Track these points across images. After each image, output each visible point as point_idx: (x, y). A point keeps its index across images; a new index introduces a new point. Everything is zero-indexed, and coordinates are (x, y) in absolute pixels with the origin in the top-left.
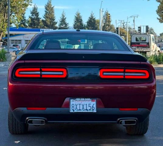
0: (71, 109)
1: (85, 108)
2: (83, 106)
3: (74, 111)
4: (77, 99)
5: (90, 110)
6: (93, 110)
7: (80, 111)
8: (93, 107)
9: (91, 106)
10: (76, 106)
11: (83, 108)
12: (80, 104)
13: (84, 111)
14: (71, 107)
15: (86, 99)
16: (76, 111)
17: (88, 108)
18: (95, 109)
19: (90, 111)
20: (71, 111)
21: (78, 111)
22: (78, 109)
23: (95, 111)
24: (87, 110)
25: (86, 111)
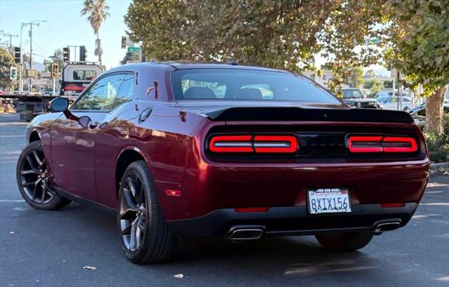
0: (311, 208)
1: (333, 207)
2: (329, 202)
3: (316, 211)
4: (319, 191)
5: (340, 208)
6: (345, 208)
7: (325, 211)
8: (344, 203)
9: (342, 200)
10: (319, 202)
11: (330, 205)
12: (324, 199)
13: (332, 211)
14: (311, 205)
15: (332, 190)
16: (319, 211)
17: (338, 205)
18: (348, 206)
19: (341, 211)
20: (313, 212)
21: (323, 211)
22: (323, 207)
23: (349, 210)
24: (335, 208)
25: (336, 211)
